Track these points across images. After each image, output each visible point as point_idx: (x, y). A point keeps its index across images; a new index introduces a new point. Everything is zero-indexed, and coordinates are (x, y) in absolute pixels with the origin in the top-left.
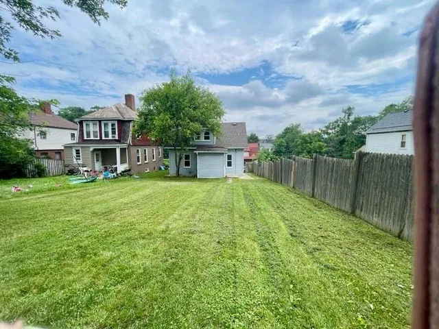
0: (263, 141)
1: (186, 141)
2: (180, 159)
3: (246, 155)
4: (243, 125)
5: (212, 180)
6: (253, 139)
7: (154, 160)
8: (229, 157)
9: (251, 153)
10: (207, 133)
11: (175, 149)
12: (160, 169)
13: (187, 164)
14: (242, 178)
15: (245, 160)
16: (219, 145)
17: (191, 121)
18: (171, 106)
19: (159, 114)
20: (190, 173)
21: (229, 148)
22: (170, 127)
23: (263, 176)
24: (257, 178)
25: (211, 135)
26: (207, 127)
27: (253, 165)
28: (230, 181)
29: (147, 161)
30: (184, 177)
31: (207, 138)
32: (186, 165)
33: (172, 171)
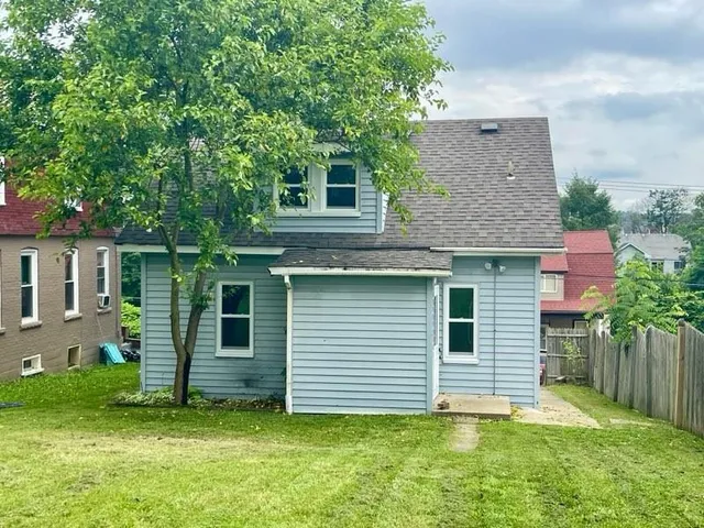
0: (634, 223)
1: (230, 211)
2: (199, 308)
3: (550, 290)
4: (535, 131)
5: (364, 426)
6: (587, 209)
7: (74, 312)
8: (462, 302)
9: (573, 280)
10: (339, 174)
11: (169, 258)
12: (103, 356)
13: (235, 334)
14: (533, 416)
15: (549, 318)
16: (404, 234)
17: (257, 106)
18: (151, 27)
19: (86, 68)
20: (248, 383)
21: (461, 251)
22: (141, 139)
23: (649, 411)
24: (619, 421)
25: (362, 185)
26: (341, 139)
27: (586, 343)
28: (466, 437)
29: (33, 320)
30: (218, 403)
31: (342, 198)
32: (226, 343)
33: (156, 373)
